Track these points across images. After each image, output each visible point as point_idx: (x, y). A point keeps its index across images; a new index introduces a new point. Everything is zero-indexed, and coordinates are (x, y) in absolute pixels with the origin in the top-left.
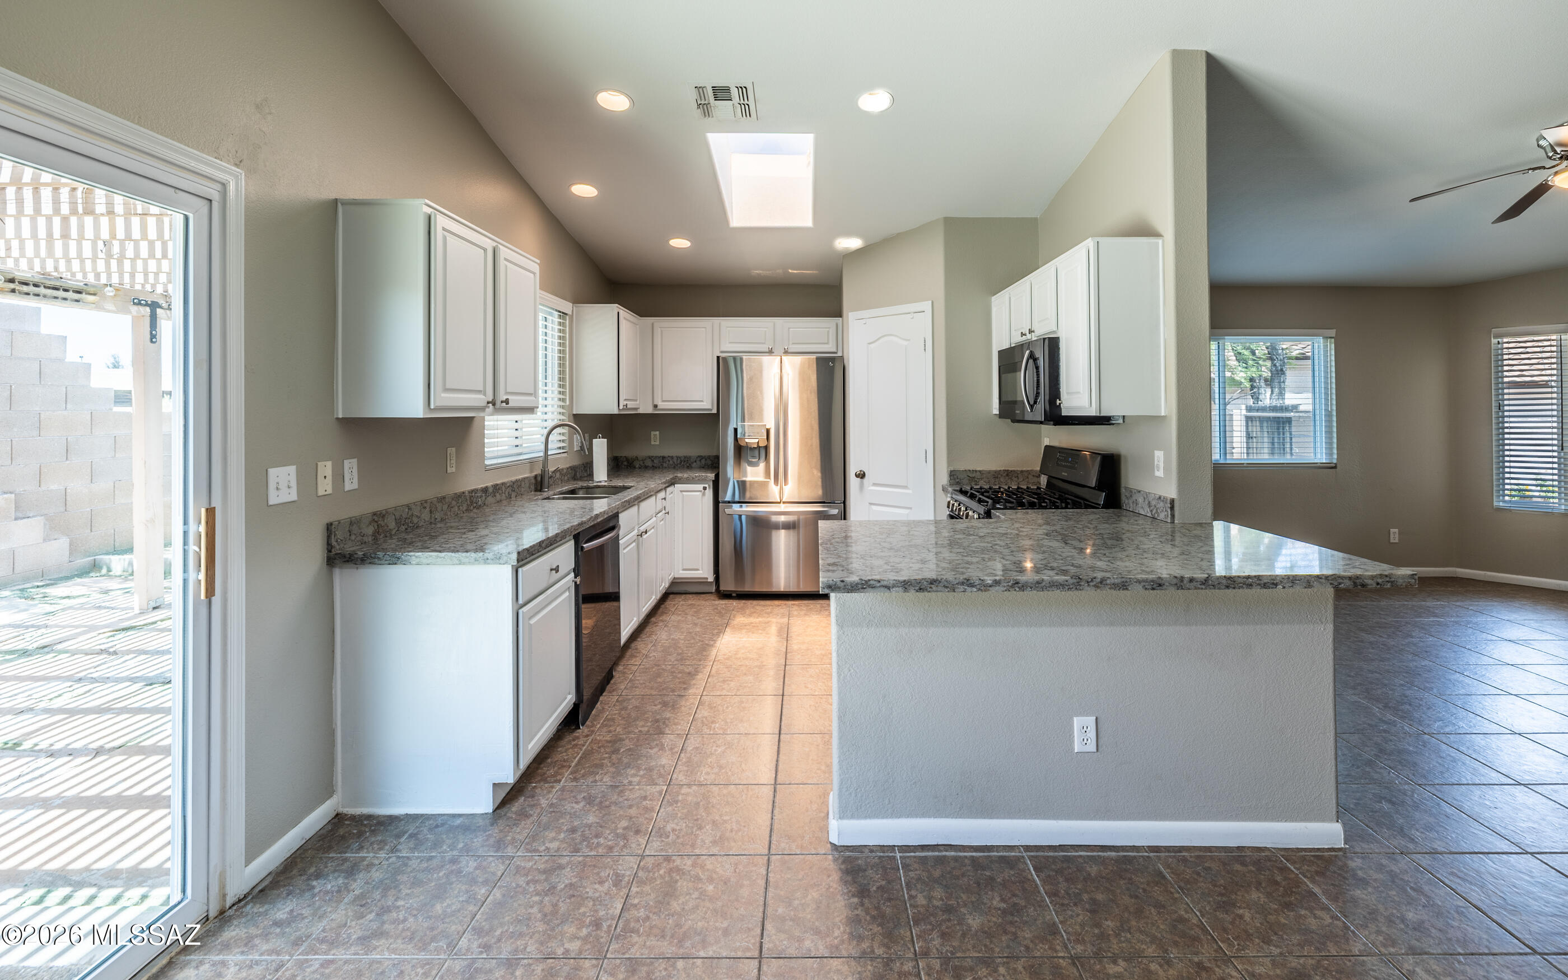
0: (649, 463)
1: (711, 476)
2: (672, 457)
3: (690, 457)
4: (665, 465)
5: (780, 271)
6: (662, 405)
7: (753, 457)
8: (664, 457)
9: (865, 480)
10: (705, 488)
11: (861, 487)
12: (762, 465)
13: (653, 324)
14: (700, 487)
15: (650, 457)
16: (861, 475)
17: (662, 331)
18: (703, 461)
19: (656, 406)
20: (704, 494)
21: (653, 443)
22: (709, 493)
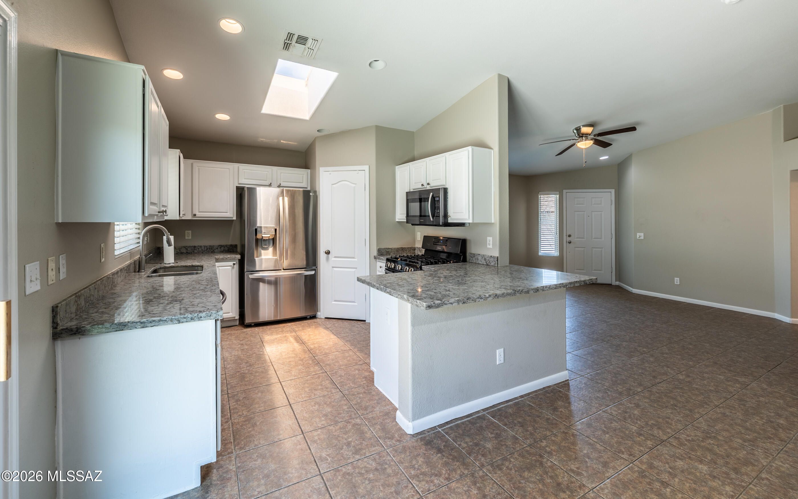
0: (184, 251)
1: (239, 257)
2: (201, 247)
3: (214, 246)
4: (195, 251)
5: (276, 141)
6: (198, 214)
7: (265, 245)
8: (195, 247)
9: (330, 255)
10: (234, 264)
11: (328, 259)
12: (271, 249)
13: (192, 164)
14: (231, 263)
15: (184, 247)
16: (328, 253)
17: (199, 169)
18: (222, 248)
19: (195, 215)
20: (233, 268)
21: (187, 238)
22: (237, 267)
